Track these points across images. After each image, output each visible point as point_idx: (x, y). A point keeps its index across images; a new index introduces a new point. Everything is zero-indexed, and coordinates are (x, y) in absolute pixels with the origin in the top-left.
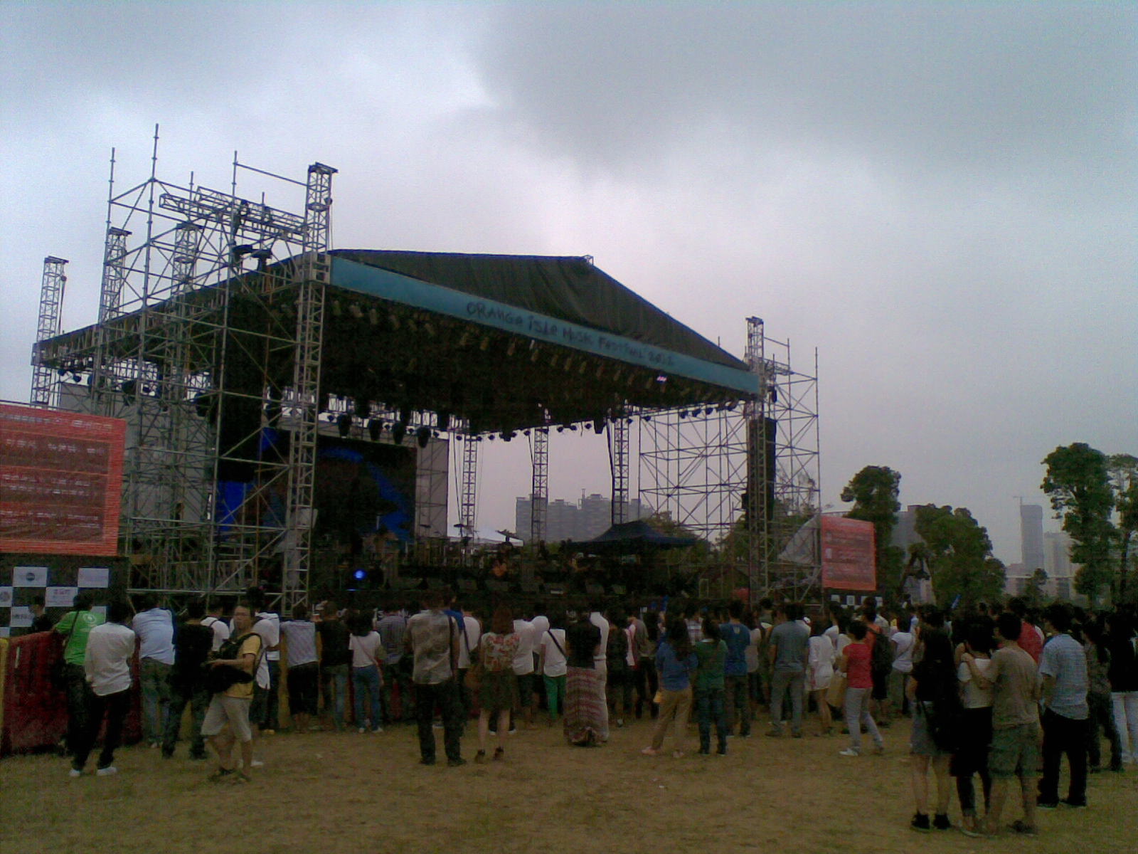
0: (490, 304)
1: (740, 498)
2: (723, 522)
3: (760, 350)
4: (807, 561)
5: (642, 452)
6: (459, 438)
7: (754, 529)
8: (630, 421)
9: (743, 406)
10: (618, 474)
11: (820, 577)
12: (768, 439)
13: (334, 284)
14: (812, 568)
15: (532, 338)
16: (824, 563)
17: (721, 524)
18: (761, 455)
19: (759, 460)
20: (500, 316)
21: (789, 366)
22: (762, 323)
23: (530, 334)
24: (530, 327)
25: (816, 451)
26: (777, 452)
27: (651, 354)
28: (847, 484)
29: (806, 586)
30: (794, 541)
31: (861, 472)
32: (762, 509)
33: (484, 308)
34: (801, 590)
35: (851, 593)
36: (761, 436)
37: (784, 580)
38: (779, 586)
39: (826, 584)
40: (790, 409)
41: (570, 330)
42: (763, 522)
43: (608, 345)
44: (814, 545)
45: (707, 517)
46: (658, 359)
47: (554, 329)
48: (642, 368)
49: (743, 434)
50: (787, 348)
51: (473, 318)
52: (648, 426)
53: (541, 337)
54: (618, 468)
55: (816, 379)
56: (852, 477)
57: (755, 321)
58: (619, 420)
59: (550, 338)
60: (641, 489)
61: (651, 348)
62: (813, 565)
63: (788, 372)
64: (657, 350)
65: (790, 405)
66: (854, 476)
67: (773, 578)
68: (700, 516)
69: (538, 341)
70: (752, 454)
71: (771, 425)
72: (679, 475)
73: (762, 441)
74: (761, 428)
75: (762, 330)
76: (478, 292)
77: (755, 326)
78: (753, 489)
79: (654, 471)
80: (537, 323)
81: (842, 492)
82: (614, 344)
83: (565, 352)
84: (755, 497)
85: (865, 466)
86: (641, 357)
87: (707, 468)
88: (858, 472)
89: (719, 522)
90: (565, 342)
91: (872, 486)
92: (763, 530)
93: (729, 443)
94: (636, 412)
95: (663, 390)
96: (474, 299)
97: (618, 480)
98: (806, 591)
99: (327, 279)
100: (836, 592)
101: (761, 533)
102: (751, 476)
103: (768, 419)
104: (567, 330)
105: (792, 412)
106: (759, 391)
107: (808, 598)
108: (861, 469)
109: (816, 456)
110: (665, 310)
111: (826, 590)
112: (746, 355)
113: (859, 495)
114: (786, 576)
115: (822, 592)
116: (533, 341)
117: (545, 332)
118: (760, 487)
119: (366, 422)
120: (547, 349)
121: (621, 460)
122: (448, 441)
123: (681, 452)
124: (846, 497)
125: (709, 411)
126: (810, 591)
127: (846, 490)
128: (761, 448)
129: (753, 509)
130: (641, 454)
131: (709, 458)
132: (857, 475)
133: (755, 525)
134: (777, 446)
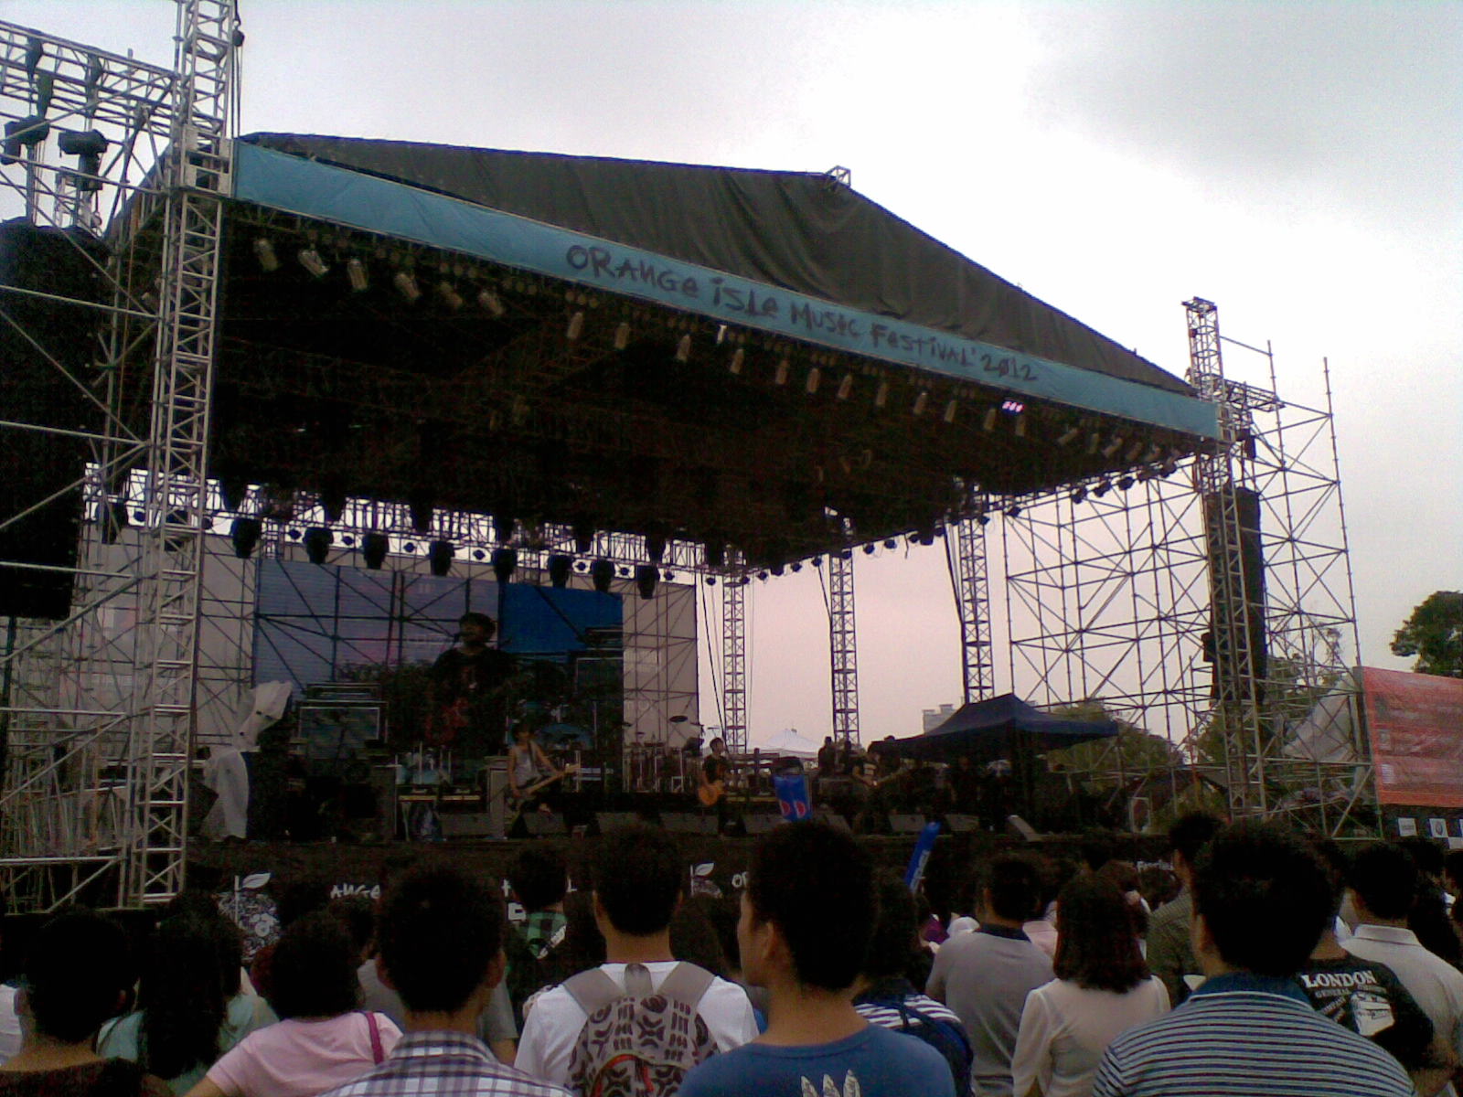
0: (620, 252)
1: (1201, 643)
2: (1169, 688)
3: (1214, 360)
4: (1341, 758)
5: (1010, 574)
6: (711, 582)
7: (1229, 697)
8: (984, 521)
9: (1189, 470)
10: (970, 617)
11: (1370, 785)
12: (1242, 523)
13: (242, 197)
14: (1352, 769)
15: (720, 322)
16: (1376, 757)
17: (1166, 692)
18: (1233, 554)
19: (1229, 565)
20: (645, 276)
21: (1274, 393)
22: (1213, 308)
23: (715, 313)
24: (717, 301)
25: (1343, 547)
26: (1267, 553)
27: (986, 357)
28: (1401, 626)
29: (1344, 804)
30: (1312, 721)
31: (1426, 603)
32: (1243, 656)
33: (608, 258)
34: (1333, 813)
35: (1437, 812)
36: (1230, 517)
37: (1298, 793)
38: (1289, 805)
39: (1382, 799)
40: (1283, 469)
41: (807, 306)
42: (1246, 682)
43: (892, 340)
44: (1352, 723)
45: (1142, 684)
46: (1003, 368)
47: (770, 307)
48: (968, 384)
49: (1195, 521)
50: (1267, 358)
51: (586, 277)
52: (1016, 524)
53: (742, 319)
54: (969, 606)
55: (1330, 416)
56: (1409, 614)
57: (1199, 307)
58: (967, 522)
59: (765, 324)
60: (1014, 640)
61: (985, 347)
62: (1352, 762)
63: (1274, 403)
64: (1000, 352)
65: (1282, 462)
66: (1411, 612)
67: (1276, 792)
68: (1126, 680)
69: (733, 327)
70: (1215, 557)
71: (1249, 503)
72: (1080, 608)
73: (1232, 528)
74: (1228, 504)
75: (1216, 322)
76: (595, 229)
77: (1201, 317)
78: (1221, 621)
79: (1035, 605)
80: (730, 292)
81: (1393, 639)
82: (904, 338)
83: (802, 353)
84: (1228, 637)
85: (1433, 592)
86: (964, 362)
87: (1135, 596)
88: (1420, 604)
89: (1161, 689)
90: (798, 331)
91: (1450, 625)
92: (1246, 696)
93: (1169, 539)
94: (995, 503)
95: (1020, 431)
96: (587, 240)
97: (970, 627)
98: (1346, 813)
99: (225, 185)
100: (1407, 811)
101: (1245, 702)
102: (1217, 596)
103: (1244, 490)
104: (801, 308)
105: (1288, 474)
106: (1220, 435)
107: (1349, 825)
108: (1426, 598)
109: (1343, 555)
110: (1013, 280)
111: (1388, 808)
112: (1189, 372)
113: (1425, 642)
114: (1300, 786)
115: (1379, 812)
116: (723, 327)
117: (752, 311)
118: (1235, 614)
119: (544, 559)
120: (761, 347)
121: (974, 591)
122: (694, 587)
123: (1080, 567)
124: (1402, 645)
125: (1125, 485)
126: (1352, 812)
127: (1401, 635)
128: (1232, 542)
129: (1225, 658)
130: (1008, 578)
131: (1136, 577)
132: (1417, 609)
133: (1232, 688)
134: (1265, 540)
